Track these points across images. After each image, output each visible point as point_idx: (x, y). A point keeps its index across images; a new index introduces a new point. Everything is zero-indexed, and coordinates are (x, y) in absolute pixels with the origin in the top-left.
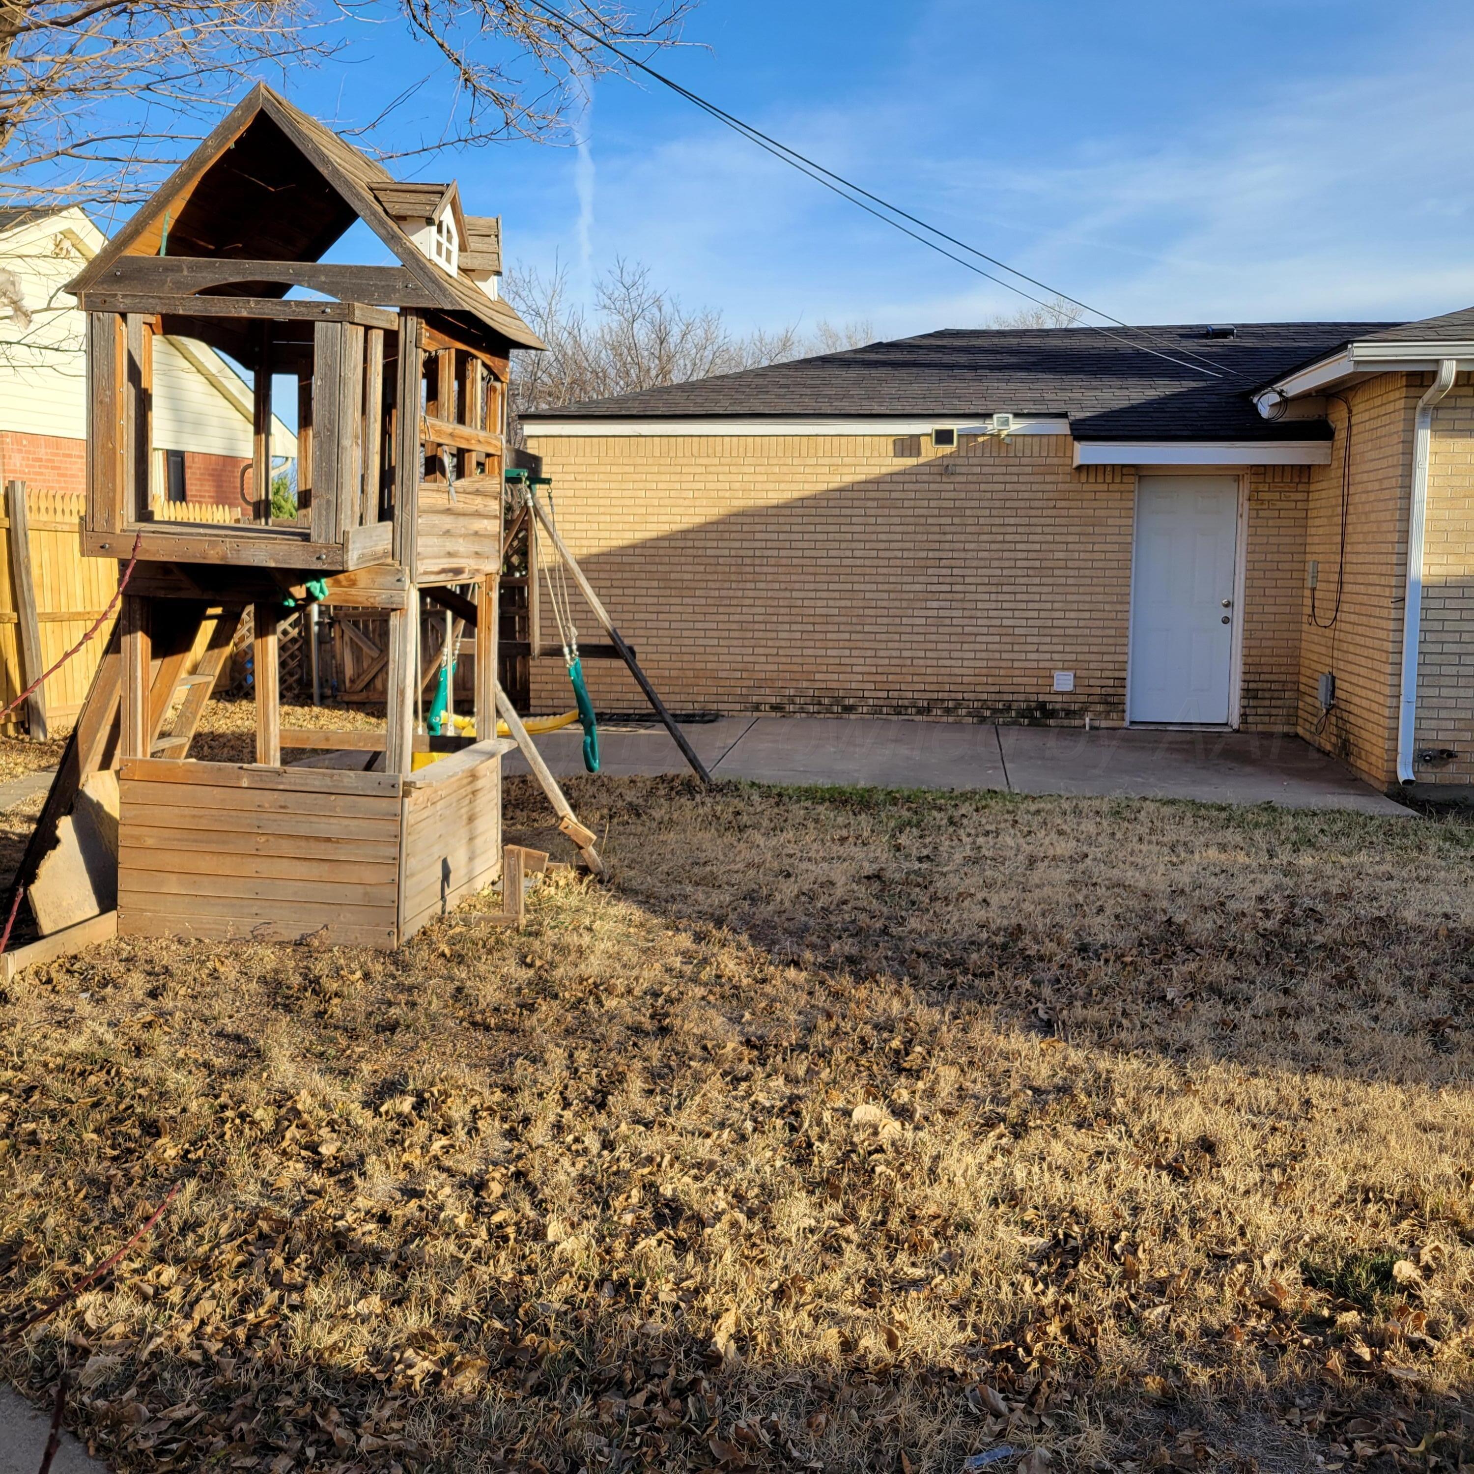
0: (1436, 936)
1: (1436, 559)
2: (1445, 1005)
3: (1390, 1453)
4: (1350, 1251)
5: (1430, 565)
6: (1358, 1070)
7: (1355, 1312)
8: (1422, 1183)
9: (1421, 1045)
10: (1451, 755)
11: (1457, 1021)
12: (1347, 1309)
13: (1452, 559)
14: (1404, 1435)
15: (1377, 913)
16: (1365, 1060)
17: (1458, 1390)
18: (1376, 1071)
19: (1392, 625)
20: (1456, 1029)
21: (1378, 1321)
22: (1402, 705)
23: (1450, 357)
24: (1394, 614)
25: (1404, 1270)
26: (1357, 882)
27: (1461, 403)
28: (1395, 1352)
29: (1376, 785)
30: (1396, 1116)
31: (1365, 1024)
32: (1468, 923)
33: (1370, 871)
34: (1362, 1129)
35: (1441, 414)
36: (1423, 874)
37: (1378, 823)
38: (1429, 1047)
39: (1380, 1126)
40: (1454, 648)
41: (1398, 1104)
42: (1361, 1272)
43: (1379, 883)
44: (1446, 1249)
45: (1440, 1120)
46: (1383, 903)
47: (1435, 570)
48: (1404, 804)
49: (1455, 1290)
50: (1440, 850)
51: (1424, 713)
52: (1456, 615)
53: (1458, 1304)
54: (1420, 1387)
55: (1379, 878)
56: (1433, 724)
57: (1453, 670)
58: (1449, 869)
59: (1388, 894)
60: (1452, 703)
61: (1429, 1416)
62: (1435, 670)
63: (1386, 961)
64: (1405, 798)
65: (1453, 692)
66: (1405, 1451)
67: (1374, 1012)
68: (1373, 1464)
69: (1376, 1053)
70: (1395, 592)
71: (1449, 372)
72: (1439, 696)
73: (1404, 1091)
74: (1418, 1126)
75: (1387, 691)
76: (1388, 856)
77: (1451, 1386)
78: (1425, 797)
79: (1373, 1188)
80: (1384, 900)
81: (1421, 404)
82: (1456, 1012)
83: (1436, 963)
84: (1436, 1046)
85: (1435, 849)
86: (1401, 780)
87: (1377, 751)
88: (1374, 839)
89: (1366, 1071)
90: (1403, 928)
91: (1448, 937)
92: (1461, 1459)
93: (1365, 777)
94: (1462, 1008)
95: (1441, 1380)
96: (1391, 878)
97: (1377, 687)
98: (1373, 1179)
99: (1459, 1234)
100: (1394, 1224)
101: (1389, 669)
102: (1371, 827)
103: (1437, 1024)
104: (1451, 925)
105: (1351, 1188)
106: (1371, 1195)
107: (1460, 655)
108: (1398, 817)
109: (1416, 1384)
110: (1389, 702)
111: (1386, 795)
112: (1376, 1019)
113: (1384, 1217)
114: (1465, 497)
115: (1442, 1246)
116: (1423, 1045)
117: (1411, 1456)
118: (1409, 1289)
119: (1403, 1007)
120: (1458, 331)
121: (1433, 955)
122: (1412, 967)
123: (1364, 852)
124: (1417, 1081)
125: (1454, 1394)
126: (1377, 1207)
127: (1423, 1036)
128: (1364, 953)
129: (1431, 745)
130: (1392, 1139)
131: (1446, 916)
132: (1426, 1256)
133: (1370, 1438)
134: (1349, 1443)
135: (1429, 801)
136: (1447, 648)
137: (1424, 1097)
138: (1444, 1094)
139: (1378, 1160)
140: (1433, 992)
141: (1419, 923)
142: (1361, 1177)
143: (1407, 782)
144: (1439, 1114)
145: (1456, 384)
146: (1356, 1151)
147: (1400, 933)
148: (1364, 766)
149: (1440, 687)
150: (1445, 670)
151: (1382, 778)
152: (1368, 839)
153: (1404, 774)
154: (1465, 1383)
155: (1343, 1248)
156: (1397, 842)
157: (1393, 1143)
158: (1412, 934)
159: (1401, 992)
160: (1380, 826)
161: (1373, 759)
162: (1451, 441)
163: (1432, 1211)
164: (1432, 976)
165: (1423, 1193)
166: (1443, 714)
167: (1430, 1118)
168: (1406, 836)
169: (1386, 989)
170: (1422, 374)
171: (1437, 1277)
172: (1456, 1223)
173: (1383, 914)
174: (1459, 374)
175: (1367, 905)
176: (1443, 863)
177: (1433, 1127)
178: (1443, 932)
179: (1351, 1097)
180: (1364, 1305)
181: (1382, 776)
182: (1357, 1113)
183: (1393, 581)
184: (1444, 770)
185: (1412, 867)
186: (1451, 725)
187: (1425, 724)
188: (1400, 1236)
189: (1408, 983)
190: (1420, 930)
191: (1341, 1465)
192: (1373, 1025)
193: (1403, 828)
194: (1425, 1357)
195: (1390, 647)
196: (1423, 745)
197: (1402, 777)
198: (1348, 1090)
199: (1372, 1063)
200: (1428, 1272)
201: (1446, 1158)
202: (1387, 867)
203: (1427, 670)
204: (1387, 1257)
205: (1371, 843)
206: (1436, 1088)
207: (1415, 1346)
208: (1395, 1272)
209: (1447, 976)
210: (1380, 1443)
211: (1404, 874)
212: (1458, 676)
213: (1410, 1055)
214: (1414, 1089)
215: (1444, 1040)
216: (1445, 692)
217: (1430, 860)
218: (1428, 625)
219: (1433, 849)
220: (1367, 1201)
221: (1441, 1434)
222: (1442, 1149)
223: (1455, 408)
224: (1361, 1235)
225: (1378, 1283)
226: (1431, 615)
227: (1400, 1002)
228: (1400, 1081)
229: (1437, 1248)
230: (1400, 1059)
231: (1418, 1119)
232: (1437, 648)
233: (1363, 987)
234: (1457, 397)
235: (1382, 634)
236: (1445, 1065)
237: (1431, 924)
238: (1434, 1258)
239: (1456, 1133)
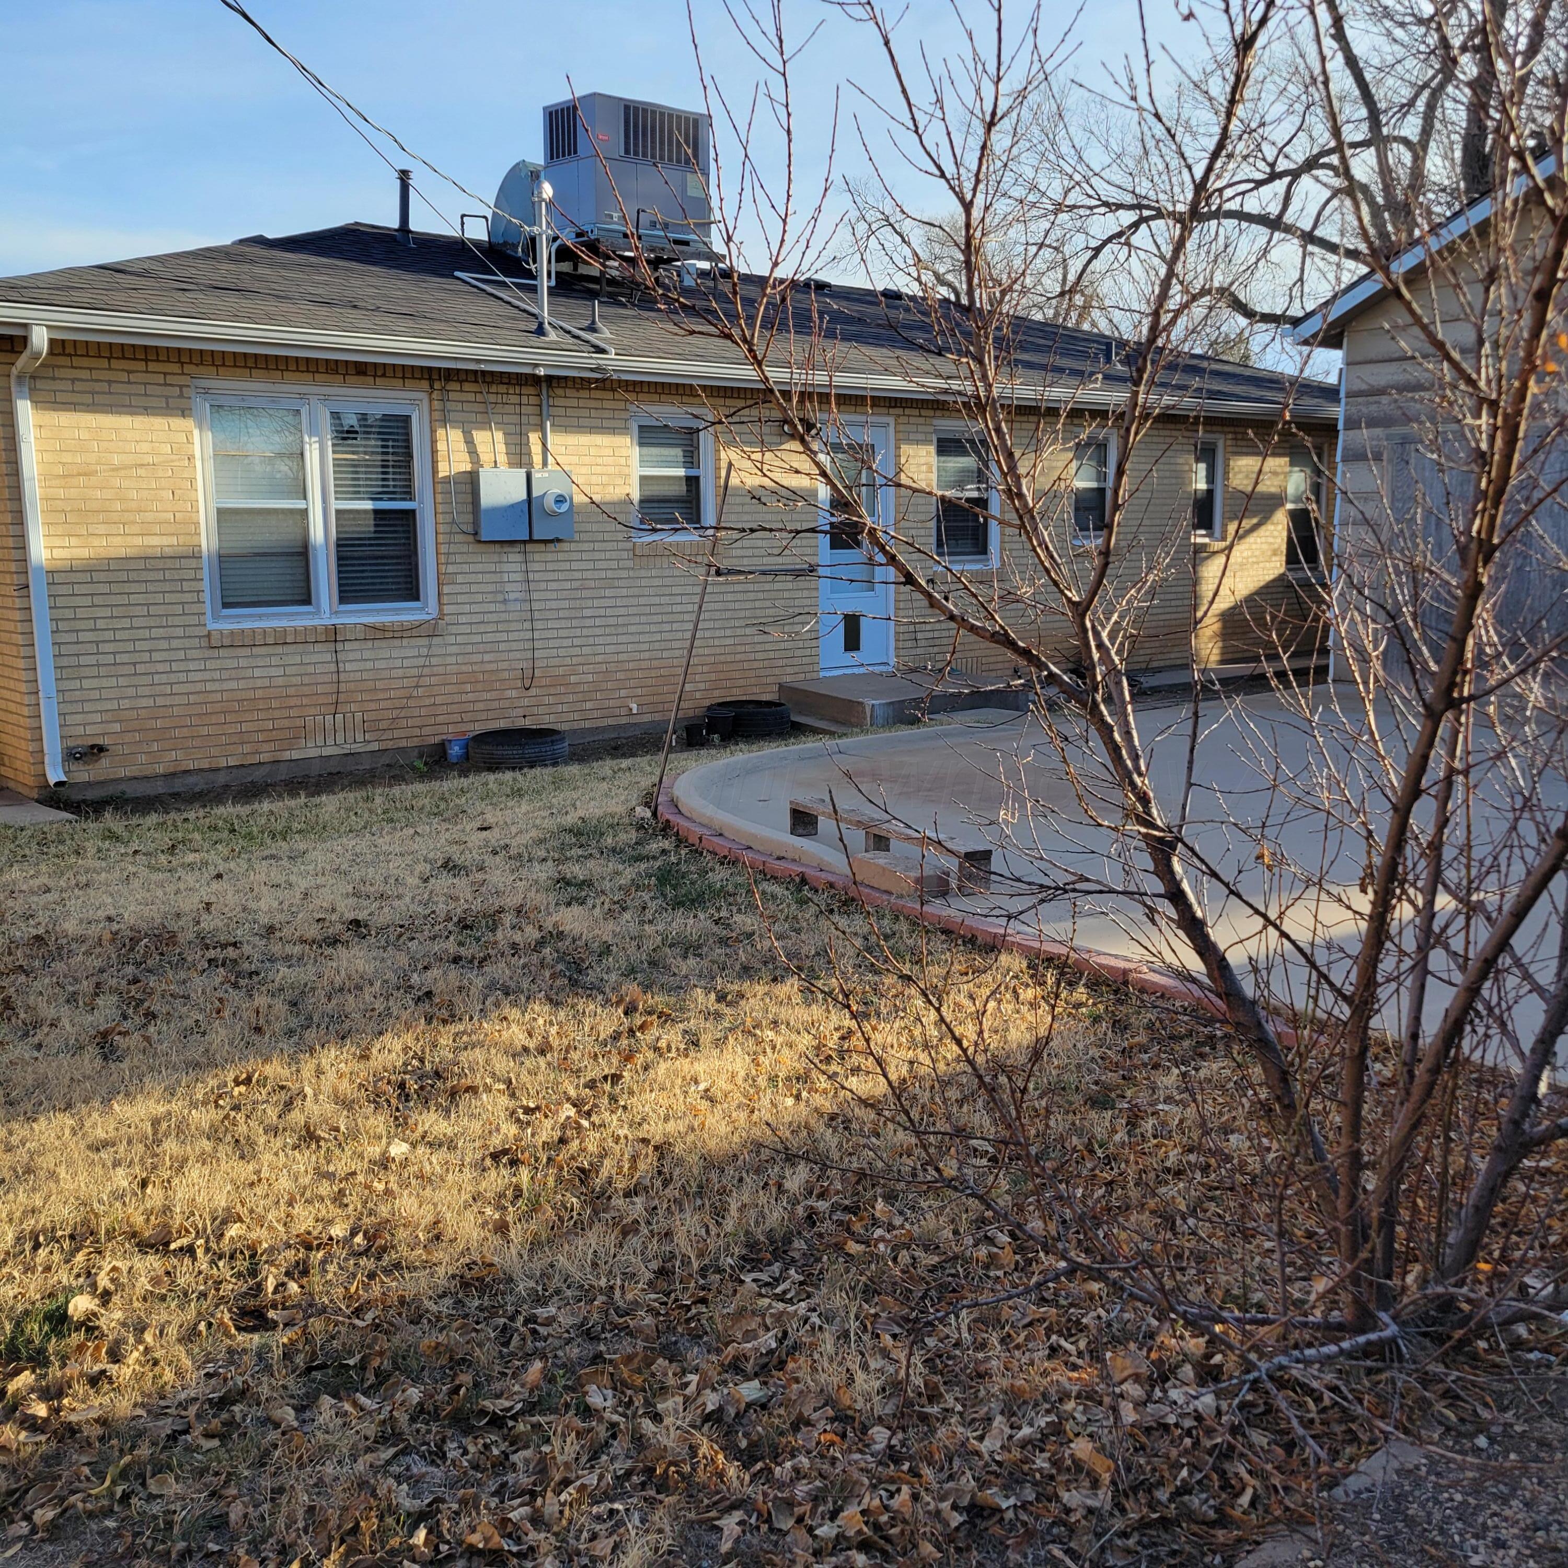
0: (100, 943)
1: (57, 542)
2: (115, 1013)
3: (74, 1506)
4: (20, 1308)
5: (52, 548)
6: (20, 1109)
7: (27, 1373)
8: (96, 1205)
9: (90, 1060)
10: (101, 749)
11: (127, 1025)
12: (17, 1372)
13: (74, 541)
14: (88, 1479)
15: (34, 932)
16: (29, 1094)
17: (143, 1405)
18: (41, 1104)
19: (18, 615)
20: (124, 1034)
21: (55, 1372)
22: (42, 702)
23: (40, 322)
24: (18, 603)
25: (81, 1305)
26: (10, 903)
27: (59, 373)
28: (74, 1396)
29: (25, 791)
30: (65, 1145)
31: (27, 1056)
32: (132, 922)
33: (24, 887)
34: (29, 1171)
35: (39, 384)
36: (83, 879)
37: (29, 833)
38: (98, 1062)
39: (46, 1162)
40: (90, 636)
41: (67, 1132)
42: (33, 1328)
43: (35, 899)
44: (123, 1265)
45: (112, 1134)
46: (41, 919)
47: (57, 553)
48: (58, 808)
49: (136, 1304)
50: (99, 850)
51: (69, 708)
52: (87, 601)
53: (139, 1317)
54: (102, 1421)
55: (33, 893)
56: (78, 718)
57: (92, 660)
58: (109, 870)
59: (45, 908)
60: (95, 695)
61: (112, 1447)
62: (73, 661)
63: (47, 981)
64: (59, 801)
65: (95, 683)
66: (90, 1495)
67: (36, 1040)
68: (56, 1527)
69: (41, 1084)
70: (16, 579)
71: (40, 338)
72: (81, 689)
73: (73, 1116)
74: (89, 1147)
75: (23, 687)
76: (43, 868)
77: (135, 1405)
78: (80, 797)
79: (44, 1231)
80: (43, 917)
81: (14, 371)
82: (125, 1017)
83: (102, 971)
84: (106, 1058)
85: (94, 850)
86: (52, 783)
87: (21, 755)
88: (27, 852)
89: (29, 1107)
90: (64, 941)
91: (113, 940)
92: (148, 1474)
93: (11, 784)
94: (131, 1011)
95: (125, 1403)
96: (48, 890)
97: (12, 685)
98: (43, 1220)
99: (138, 1245)
100: (67, 1261)
101: (21, 664)
102: (22, 839)
103: (105, 1035)
104: (115, 927)
105: (19, 1239)
106: (41, 1239)
107: (97, 643)
108: (51, 823)
109: (97, 1421)
110: (27, 700)
111: (37, 801)
112: (39, 1047)
113: (56, 1257)
114: (79, 475)
115: (119, 1264)
116: (91, 1062)
117: (97, 1498)
118: (88, 1325)
119: (68, 1027)
120: (44, 294)
121: (98, 963)
122: (76, 980)
123: (16, 867)
124: (86, 1101)
125: (140, 1412)
126: (47, 1250)
127: (92, 1050)
128: (22, 978)
129: (79, 742)
130: (62, 1172)
131: (110, 919)
132: (103, 1281)
133: (50, 1500)
134: (28, 1517)
135: (84, 801)
136: (83, 636)
137: (95, 1115)
138: (116, 1106)
139: (46, 1199)
140: (100, 1002)
141: (80, 932)
142: (30, 1224)
143: (59, 784)
144: (111, 1129)
145: (51, 352)
146: (22, 1197)
147: (60, 948)
148: (9, 773)
149: (81, 679)
150: (84, 660)
151: (31, 784)
152: (20, 852)
153: (54, 775)
154: (149, 1396)
155: (12, 1308)
156: (53, 850)
157: (63, 1174)
158: (74, 946)
159: (65, 1011)
160: (32, 836)
161: (18, 764)
162: (55, 415)
163: (107, 1232)
164: (98, 985)
165: (97, 1215)
166: (88, 707)
167: (103, 1135)
168: (62, 842)
169: (47, 1012)
170: (11, 338)
171: (116, 1299)
172: (134, 1235)
173: (41, 931)
174: (52, 342)
175: (23, 925)
176: (104, 864)
177: (106, 1144)
178: (107, 936)
179: (15, 1140)
180: (39, 1360)
181: (30, 781)
182: (22, 1155)
183: (13, 567)
184: (97, 765)
185: (70, 874)
186: (97, 718)
187: (70, 720)
188: (75, 1271)
189: (72, 999)
190: (82, 940)
191: (19, 1545)
192: (36, 1054)
193: (59, 834)
194: (107, 1386)
195: (20, 639)
196: (71, 743)
197: (52, 779)
198: (11, 1133)
199: (38, 1095)
200: (106, 1297)
201: (120, 1171)
202: (43, 880)
203: (65, 662)
204: (61, 1299)
205: (24, 856)
206: (107, 1101)
207: (94, 1381)
208: (71, 1311)
209: (113, 982)
210: (63, 1499)
211: (62, 883)
212: (98, 665)
213: (78, 1076)
214: (84, 1109)
215: (113, 1049)
216: (86, 684)
217: (91, 863)
218: (59, 613)
219: (91, 851)
220: (37, 1246)
221: (127, 1459)
222: (116, 1164)
223: (54, 379)
224: (32, 1287)
225: (52, 1330)
226: (60, 602)
227: (65, 1022)
228: (69, 1106)
229: (114, 1269)
230: (67, 1081)
231: (90, 1140)
232: (72, 637)
233: (22, 1015)
234: (54, 367)
235: (10, 626)
236: (115, 1075)
237: (94, 931)
238: (112, 1280)
239: (130, 1142)
